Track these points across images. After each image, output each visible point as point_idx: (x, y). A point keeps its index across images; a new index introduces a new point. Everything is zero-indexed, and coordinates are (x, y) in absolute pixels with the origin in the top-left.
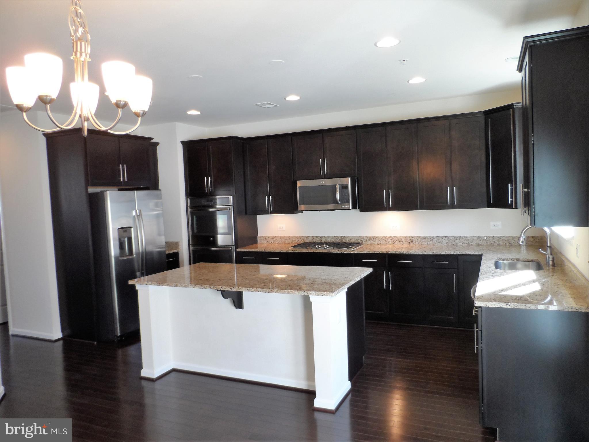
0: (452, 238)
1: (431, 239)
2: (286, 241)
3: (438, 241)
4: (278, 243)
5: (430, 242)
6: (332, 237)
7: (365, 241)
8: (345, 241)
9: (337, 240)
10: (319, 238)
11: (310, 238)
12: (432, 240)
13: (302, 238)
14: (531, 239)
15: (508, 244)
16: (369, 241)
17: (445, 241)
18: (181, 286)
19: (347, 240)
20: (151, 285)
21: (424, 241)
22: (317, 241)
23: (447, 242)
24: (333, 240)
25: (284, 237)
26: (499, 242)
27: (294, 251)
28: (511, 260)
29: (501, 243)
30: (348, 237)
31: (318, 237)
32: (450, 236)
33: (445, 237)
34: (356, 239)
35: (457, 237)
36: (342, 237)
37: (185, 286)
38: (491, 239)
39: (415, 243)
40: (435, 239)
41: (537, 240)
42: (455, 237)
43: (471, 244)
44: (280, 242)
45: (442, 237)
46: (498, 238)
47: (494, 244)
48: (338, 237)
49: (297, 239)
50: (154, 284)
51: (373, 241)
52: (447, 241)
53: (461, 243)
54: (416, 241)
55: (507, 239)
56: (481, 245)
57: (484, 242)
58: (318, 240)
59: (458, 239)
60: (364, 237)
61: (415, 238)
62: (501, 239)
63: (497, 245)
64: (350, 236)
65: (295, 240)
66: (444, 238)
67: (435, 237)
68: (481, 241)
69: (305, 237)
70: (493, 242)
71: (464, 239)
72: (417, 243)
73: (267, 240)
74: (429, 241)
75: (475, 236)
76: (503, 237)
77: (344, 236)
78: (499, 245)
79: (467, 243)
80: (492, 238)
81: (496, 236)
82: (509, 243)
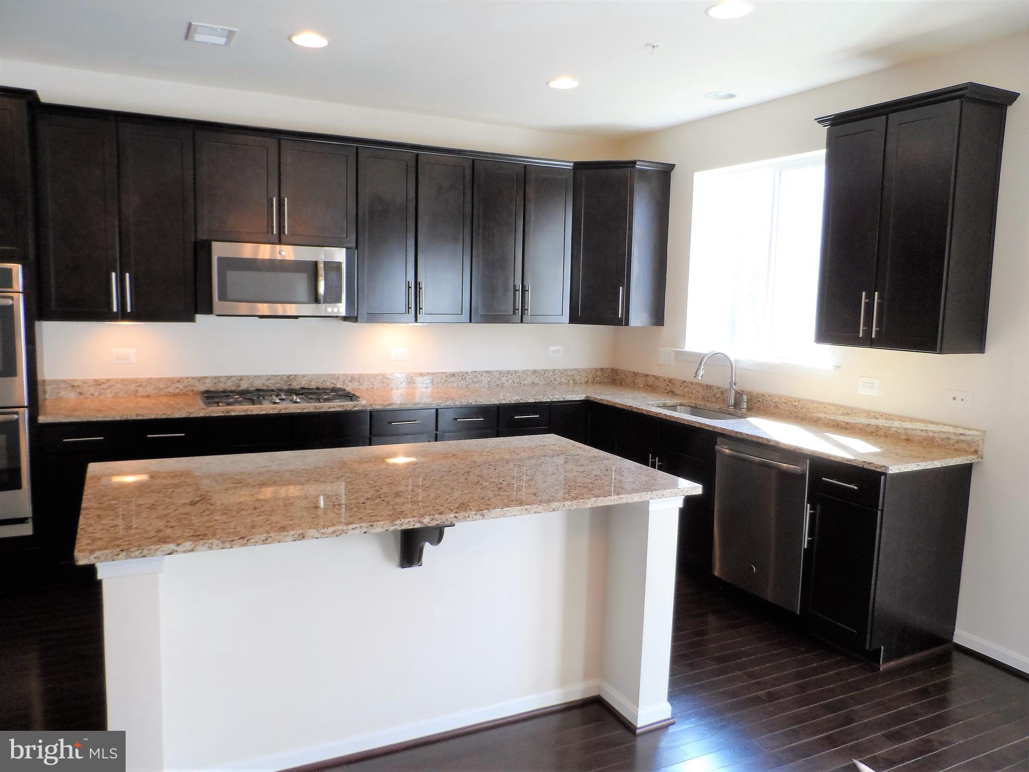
0: (497, 374)
1: (464, 377)
2: (141, 390)
3: (475, 380)
4: (116, 396)
5: (462, 383)
6: (267, 377)
7: (342, 384)
8: (298, 385)
9: (279, 383)
10: (233, 379)
11: (208, 381)
12: (465, 379)
13: (189, 382)
14: (599, 373)
15: (571, 382)
16: (351, 383)
17: (485, 380)
18: (318, 536)
19: (301, 384)
20: (192, 550)
21: (451, 380)
22: (228, 387)
23: (489, 382)
24: (267, 383)
25: (135, 381)
26: (560, 379)
27: (228, 412)
28: (658, 405)
29: (563, 380)
30: (303, 376)
31: (231, 377)
32: (493, 371)
33: (487, 372)
34: (321, 381)
35: (504, 372)
36: (291, 377)
37: (334, 532)
38: (551, 373)
39: (436, 385)
40: (469, 377)
41: (606, 375)
42: (500, 373)
43: (523, 383)
44: (122, 393)
45: (481, 373)
46: (560, 372)
47: (555, 382)
48: (281, 377)
49: (173, 384)
50: (207, 545)
51: (357, 384)
52: (489, 380)
53: (509, 382)
54: (439, 381)
55: (570, 374)
56: (537, 384)
57: (541, 379)
58: (231, 384)
59: (505, 375)
60: (339, 375)
61: (438, 375)
62: (563, 375)
63: (558, 383)
64: (309, 375)
65: (167, 388)
66: (484, 375)
67: (469, 373)
68: (538, 378)
69: (196, 378)
70: (553, 380)
71: (514, 375)
72: (440, 384)
73: (79, 390)
74: (461, 381)
75: (530, 371)
76: (566, 370)
77: (295, 374)
78: (560, 383)
79: (518, 381)
80: (553, 372)
81: (558, 370)
82: (574, 380)
